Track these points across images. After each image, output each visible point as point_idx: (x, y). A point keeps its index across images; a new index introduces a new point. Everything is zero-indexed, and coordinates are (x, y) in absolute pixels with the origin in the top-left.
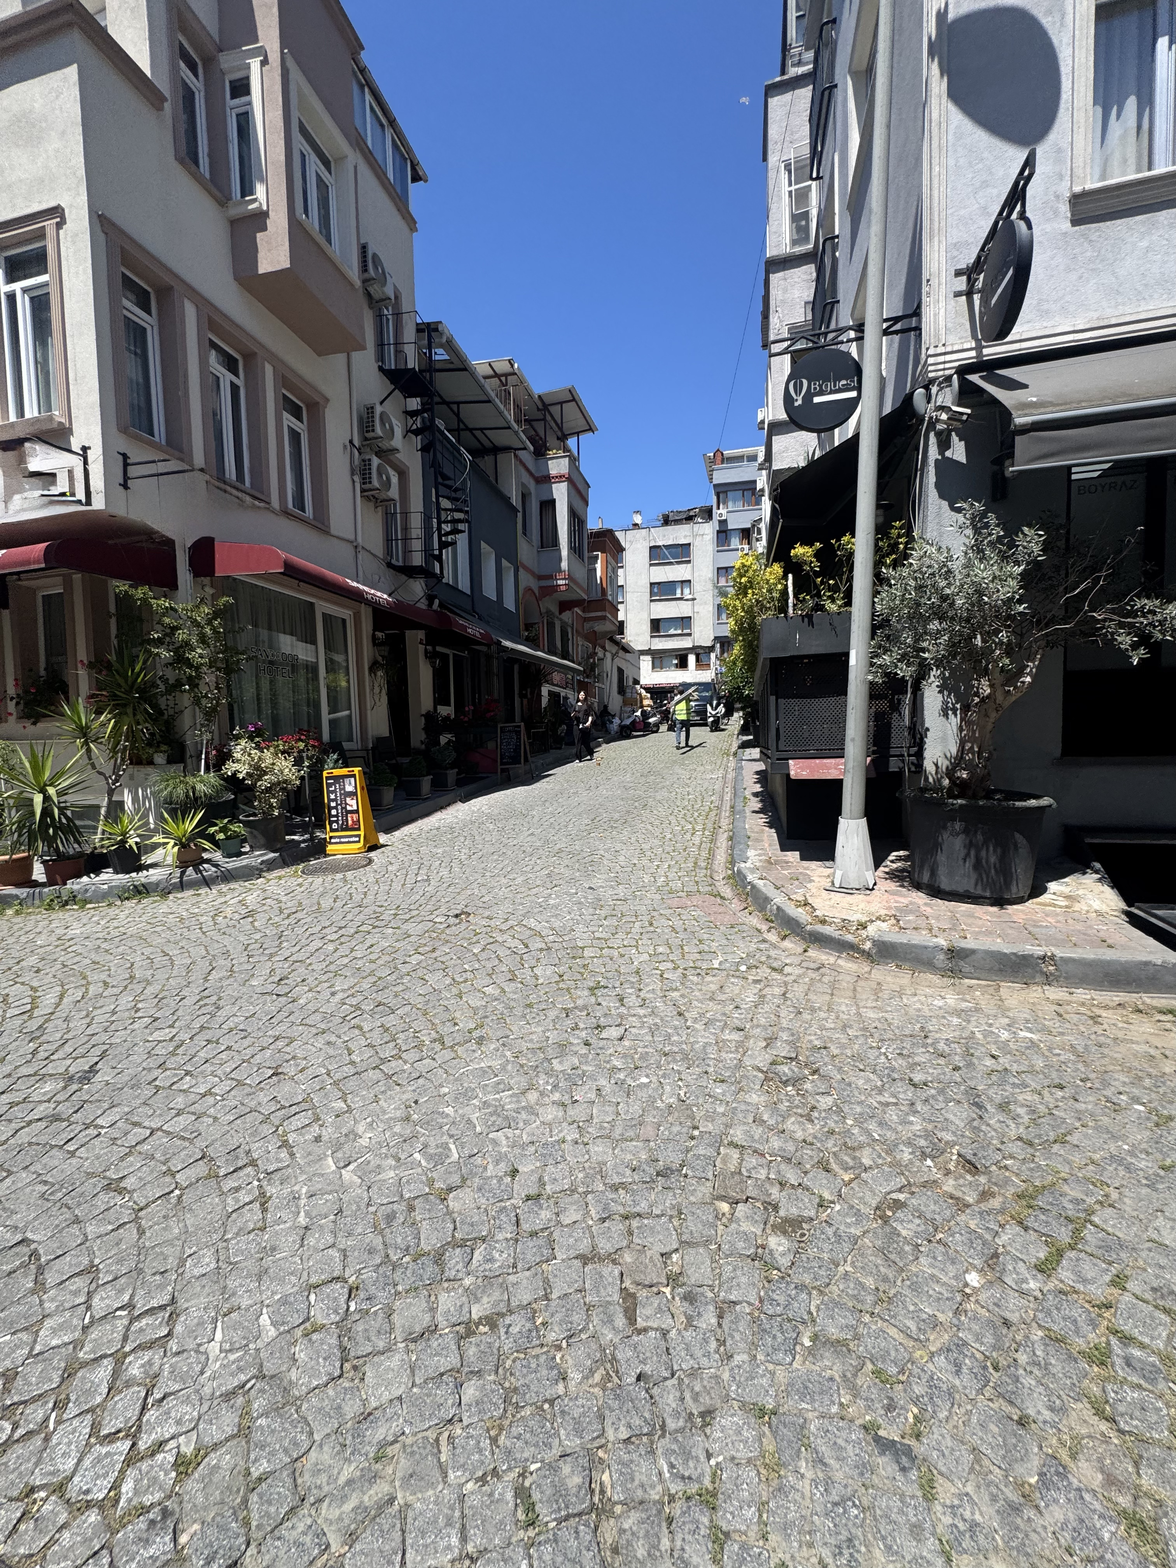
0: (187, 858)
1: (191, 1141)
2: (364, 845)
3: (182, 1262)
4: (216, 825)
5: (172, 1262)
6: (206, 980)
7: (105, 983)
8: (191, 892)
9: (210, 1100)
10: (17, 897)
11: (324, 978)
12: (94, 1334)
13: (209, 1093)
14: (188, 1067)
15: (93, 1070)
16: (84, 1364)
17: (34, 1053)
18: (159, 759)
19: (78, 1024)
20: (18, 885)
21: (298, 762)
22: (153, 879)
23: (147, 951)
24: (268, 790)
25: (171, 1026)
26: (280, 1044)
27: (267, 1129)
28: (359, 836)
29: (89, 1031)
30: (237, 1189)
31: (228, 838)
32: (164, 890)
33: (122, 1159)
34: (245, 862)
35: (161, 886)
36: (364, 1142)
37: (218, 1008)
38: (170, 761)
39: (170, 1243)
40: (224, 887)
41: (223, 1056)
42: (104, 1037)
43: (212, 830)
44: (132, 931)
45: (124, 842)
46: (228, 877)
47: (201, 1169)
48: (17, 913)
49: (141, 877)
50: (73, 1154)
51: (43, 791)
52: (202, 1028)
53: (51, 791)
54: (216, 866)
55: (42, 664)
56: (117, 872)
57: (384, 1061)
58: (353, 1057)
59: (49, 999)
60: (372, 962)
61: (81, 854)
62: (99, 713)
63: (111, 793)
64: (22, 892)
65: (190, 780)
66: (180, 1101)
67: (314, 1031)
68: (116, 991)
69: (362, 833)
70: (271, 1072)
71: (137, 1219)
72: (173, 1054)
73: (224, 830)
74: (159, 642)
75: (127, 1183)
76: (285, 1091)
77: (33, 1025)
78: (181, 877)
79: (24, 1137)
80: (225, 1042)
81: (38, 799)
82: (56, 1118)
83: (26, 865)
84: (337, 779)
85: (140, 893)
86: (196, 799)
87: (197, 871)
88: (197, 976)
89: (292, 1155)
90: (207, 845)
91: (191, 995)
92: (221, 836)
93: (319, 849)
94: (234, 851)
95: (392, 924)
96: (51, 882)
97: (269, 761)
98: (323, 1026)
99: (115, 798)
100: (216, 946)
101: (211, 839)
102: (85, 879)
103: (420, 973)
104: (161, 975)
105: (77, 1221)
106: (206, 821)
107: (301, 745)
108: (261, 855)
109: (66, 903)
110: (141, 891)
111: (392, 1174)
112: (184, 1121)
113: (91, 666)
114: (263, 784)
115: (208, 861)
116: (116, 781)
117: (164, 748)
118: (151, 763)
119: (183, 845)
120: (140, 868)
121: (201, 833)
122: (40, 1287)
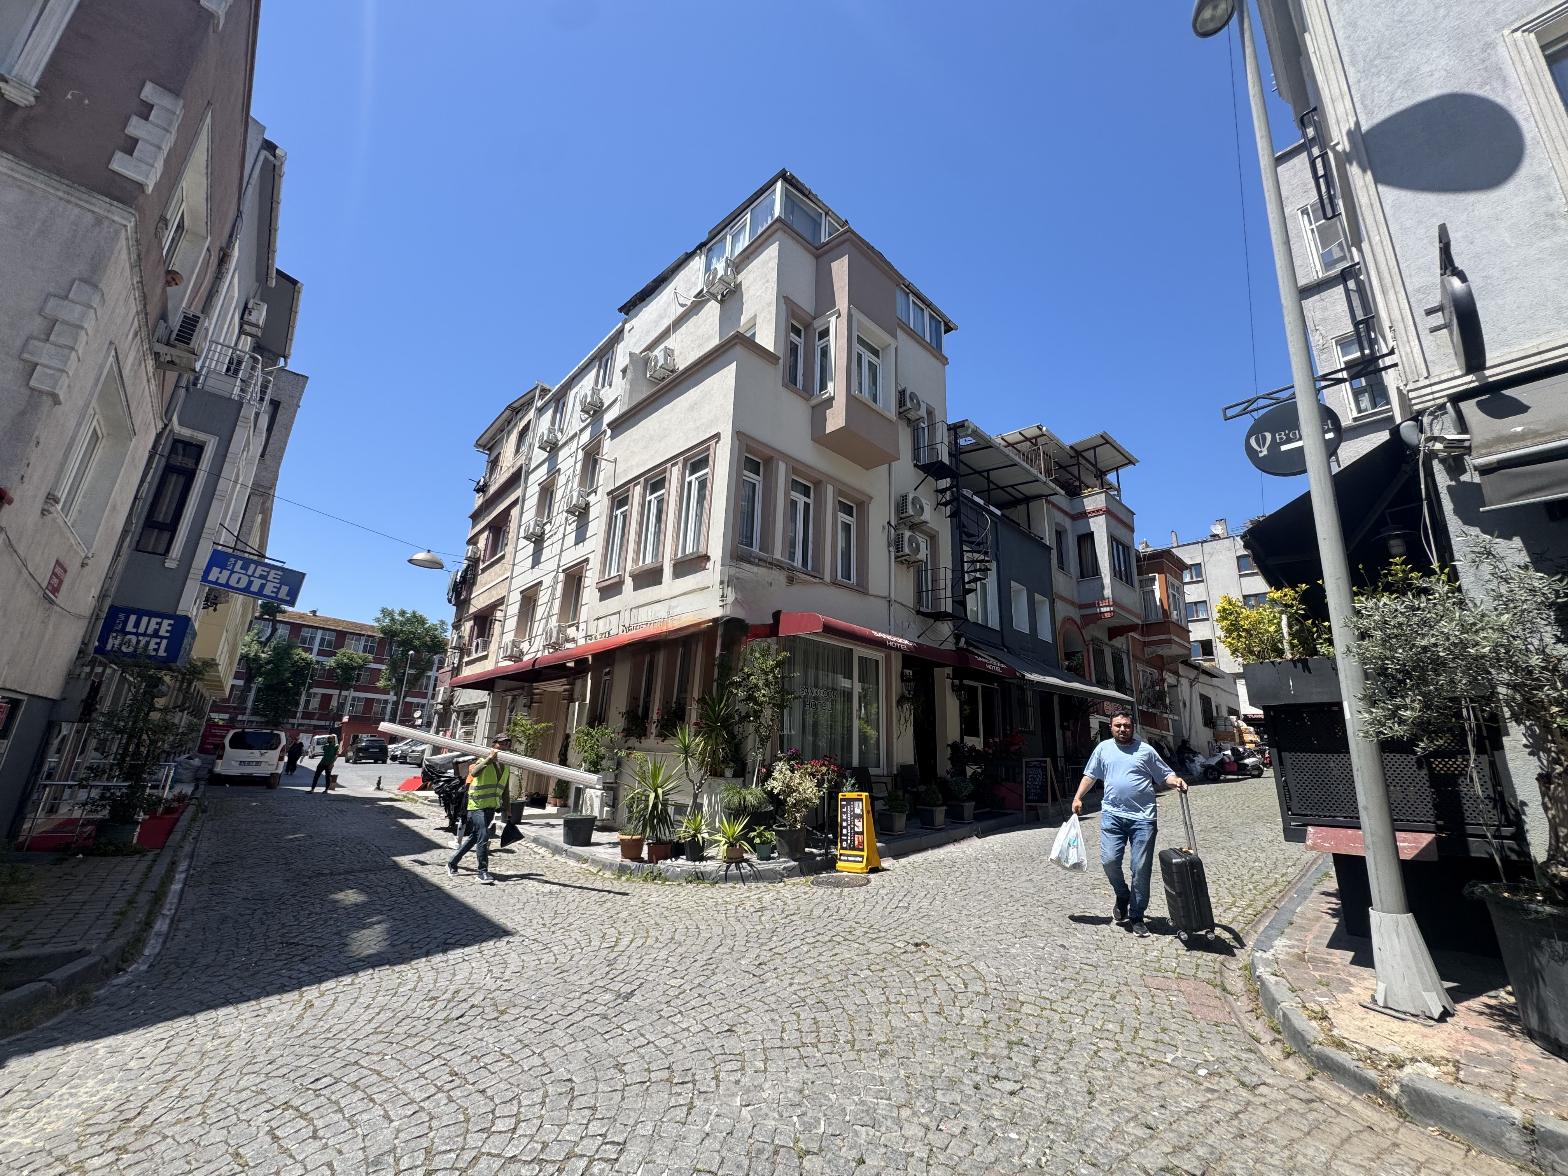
0: (732, 855)
1: (666, 1056)
2: (867, 866)
3: (636, 1125)
4: (755, 830)
5: (631, 1122)
6: (714, 952)
7: (657, 939)
8: (731, 884)
9: (686, 1034)
10: (629, 867)
11: (791, 971)
12: (584, 1142)
13: (687, 1029)
14: (682, 1009)
15: (632, 994)
16: (576, 1156)
17: (607, 973)
18: (728, 773)
19: (634, 962)
20: (633, 859)
21: (819, 785)
22: (709, 869)
23: (688, 923)
24: (795, 805)
25: (682, 978)
26: (742, 1010)
27: (711, 1064)
28: (862, 856)
29: (638, 968)
30: (680, 1094)
31: (762, 843)
32: (715, 880)
33: (628, 1053)
34: (771, 866)
35: (713, 876)
36: (765, 1095)
37: (714, 974)
38: (735, 775)
39: (634, 1110)
40: (753, 885)
41: (704, 1008)
42: (644, 974)
43: (752, 834)
44: (685, 906)
45: (695, 836)
46: (758, 877)
47: (665, 1074)
48: (627, 880)
49: (701, 866)
50: (606, 1040)
51: (656, 791)
52: (699, 985)
53: (660, 791)
54: (751, 866)
55: (674, 700)
56: (688, 860)
57: (804, 1045)
58: (784, 1035)
59: (625, 941)
60: (831, 967)
61: (671, 841)
62: (696, 735)
63: (696, 797)
64: (633, 865)
65: (743, 791)
66: (669, 1029)
67: (767, 1008)
68: (661, 945)
69: (865, 854)
70: (727, 1027)
71: (623, 1090)
72: (677, 997)
73: (760, 835)
74: (738, 685)
75: (626, 1068)
76: (732, 1044)
77: (612, 956)
78: (726, 871)
79: (587, 1022)
80: (709, 999)
81: (652, 796)
82: (605, 1017)
83: (638, 844)
84: (850, 801)
85: (699, 878)
86: (745, 807)
87: (738, 868)
88: (710, 947)
89: (718, 1086)
90: (746, 846)
91: (702, 959)
92: (757, 841)
93: (830, 864)
94: (765, 855)
95: (860, 941)
96: (650, 861)
97: (797, 781)
98: (774, 1006)
99: (699, 801)
100: (730, 928)
101: (750, 841)
102: (669, 861)
103: (862, 987)
104: (689, 941)
105: (596, 1079)
106: (749, 828)
107: (824, 769)
108: (785, 862)
109: (654, 879)
110: (699, 877)
111: (773, 1123)
112: (668, 1041)
113: (699, 701)
114: (791, 800)
115: (747, 861)
116: (699, 787)
117: (732, 764)
118: (722, 775)
119: (731, 845)
120: (702, 859)
121: (744, 836)
122: (569, 1107)
